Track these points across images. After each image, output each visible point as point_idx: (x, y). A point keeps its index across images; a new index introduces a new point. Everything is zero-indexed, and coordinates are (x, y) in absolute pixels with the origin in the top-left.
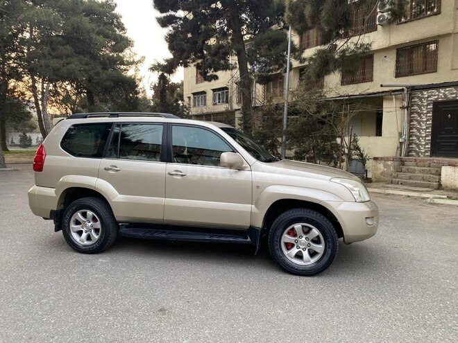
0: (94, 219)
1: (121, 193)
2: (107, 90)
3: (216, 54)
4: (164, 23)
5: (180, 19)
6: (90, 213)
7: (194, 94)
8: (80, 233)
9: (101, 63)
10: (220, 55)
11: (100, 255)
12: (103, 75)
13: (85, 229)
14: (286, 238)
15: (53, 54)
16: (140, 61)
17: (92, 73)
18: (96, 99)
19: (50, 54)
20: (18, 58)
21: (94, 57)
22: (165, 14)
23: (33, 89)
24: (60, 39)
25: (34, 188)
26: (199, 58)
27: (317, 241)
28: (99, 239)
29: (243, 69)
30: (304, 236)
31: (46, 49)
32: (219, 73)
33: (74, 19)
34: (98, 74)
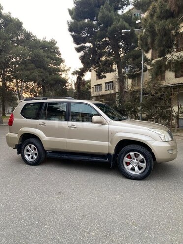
0: (35, 149)
1: (47, 136)
2: (52, 85)
3: (105, 64)
4: (78, 50)
5: (87, 47)
6: (33, 146)
7: (96, 85)
8: (29, 155)
9: (49, 72)
10: (107, 65)
11: (37, 166)
12: (50, 78)
13: (31, 154)
14: (126, 160)
15: (26, 68)
16: (68, 70)
17: (44, 77)
18: (47, 89)
19: (24, 69)
20: (10, 71)
21: (45, 69)
22: (79, 46)
23: (17, 86)
24: (29, 61)
25: (9, 134)
26: (97, 67)
27: (142, 162)
28: (37, 159)
29: (120, 72)
30: (136, 159)
31: (23, 66)
32: (107, 75)
33: (36, 51)
34: (47, 77)
